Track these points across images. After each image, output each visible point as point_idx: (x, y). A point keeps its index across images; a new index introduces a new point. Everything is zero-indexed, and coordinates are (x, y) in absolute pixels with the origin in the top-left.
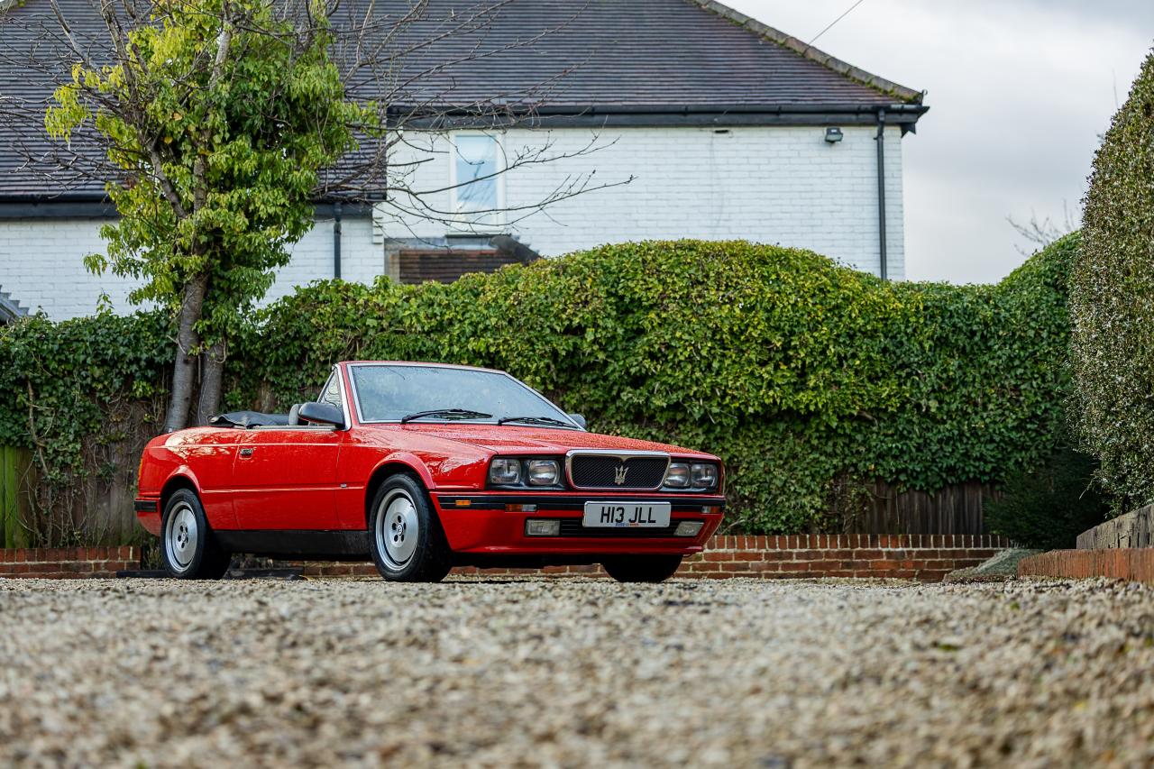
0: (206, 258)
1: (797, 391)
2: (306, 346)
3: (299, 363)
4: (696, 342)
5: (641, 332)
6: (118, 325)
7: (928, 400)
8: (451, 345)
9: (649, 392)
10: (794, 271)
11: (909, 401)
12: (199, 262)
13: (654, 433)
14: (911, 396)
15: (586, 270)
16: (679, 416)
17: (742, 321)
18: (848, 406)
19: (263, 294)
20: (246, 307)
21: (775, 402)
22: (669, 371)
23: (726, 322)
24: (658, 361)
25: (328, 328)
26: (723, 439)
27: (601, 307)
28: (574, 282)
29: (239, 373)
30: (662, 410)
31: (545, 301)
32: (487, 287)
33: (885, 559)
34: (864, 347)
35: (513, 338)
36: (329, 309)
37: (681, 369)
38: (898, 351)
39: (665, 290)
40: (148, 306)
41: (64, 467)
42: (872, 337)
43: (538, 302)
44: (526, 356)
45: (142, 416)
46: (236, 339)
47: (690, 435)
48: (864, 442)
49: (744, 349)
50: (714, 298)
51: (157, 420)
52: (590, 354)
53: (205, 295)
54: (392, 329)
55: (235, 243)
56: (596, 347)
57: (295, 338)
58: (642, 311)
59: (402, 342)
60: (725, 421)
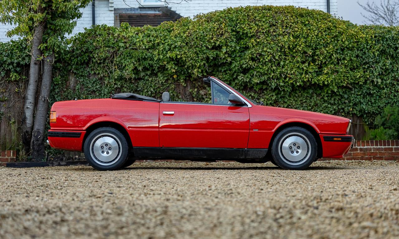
0: (45, 14)
1: (318, 75)
2: (91, 56)
3: (87, 64)
4: (273, 53)
5: (247, 48)
6: (3, 47)
7: (377, 79)
8: (159, 55)
9: (251, 76)
10: (316, 20)
11: (368, 79)
12: (41, 16)
13: (252, 95)
14: (370, 77)
15: (221, 19)
16: (264, 87)
17: (294, 43)
18: (341, 82)
19: (71, 32)
20: (62, 38)
21: (308, 80)
22: (261, 66)
23: (287, 43)
24: (255, 62)
25: (101, 47)
26: (284, 97)
27: (229, 37)
28: (216, 25)
29: (59, 69)
30: (257, 84)
31: (203, 34)
32: (175, 28)
33: (359, 151)
34: (349, 54)
35: (189, 51)
36: (101, 38)
37: (266, 65)
38: (364, 57)
39: (258, 29)
40: (16, 38)
42: (351, 50)
43: (200, 34)
44: (194, 60)
45: (14, 89)
46: (58, 53)
47: (269, 96)
48: (348, 98)
49: (295, 55)
50: (281, 32)
51: (21, 91)
52: (224, 59)
53: (44, 33)
54: (131, 47)
55: (58, 7)
56: (227, 55)
57: (86, 52)
58: (248, 39)
59: (136, 54)
60: (286, 89)
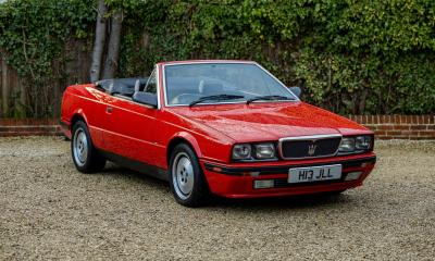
1: (431, 38)
2: (166, 12)
3: (163, 20)
4: (376, 12)
5: (346, 6)
8: (243, 12)
9: (349, 38)
16: (366, 51)
21: (419, 44)
22: (361, 28)
24: (355, 22)
26: (390, 62)
29: (132, 25)
30: (357, 48)
35: (276, 9)
37: (368, 27)
41: (42, 74)
44: (282, 20)
45: (82, 48)
46: (129, 8)
47: (372, 61)
49: (403, 15)
51: (89, 50)
52: (318, 18)
56: (321, 14)
57: (160, 8)
59: (216, 10)
60: (391, 54)
